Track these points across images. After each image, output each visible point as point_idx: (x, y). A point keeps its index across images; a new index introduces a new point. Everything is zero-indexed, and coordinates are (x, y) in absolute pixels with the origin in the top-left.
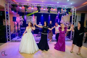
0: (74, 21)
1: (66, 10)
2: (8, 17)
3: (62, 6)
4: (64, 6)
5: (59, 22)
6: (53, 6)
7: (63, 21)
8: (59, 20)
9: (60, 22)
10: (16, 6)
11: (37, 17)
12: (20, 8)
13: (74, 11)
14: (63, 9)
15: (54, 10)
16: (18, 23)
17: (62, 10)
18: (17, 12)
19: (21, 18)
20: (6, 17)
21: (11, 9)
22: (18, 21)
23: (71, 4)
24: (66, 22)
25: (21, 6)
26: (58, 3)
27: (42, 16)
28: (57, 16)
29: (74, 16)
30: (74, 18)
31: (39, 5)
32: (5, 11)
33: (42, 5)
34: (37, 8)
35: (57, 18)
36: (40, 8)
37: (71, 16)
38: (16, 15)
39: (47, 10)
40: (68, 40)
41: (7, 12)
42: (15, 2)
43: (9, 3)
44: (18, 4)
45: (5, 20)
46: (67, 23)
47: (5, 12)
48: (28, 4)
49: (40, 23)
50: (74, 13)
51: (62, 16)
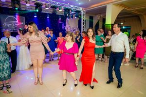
0: (84, 27)
1: (75, 11)
13: (84, 15)
14: (72, 11)
23: (80, 4)
28: (60, 19)
29: (84, 20)
34: (35, 4)
35: (60, 22)
46: (74, 30)
51: (68, 19)
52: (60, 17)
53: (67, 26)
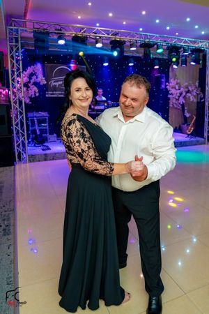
1: (192, 50)
4: (186, 42)
5: (163, 86)
7: (177, 84)
8: (164, 80)
9: (166, 86)
14: (184, 51)
15: (160, 51)
23: (203, 33)
24: (187, 87)
26: (168, 28)
27: (106, 64)
28: (156, 67)
32: (7, 56)
37: (200, 69)
39: (142, 50)
40: (198, 141)
44: (52, 30)
46: (188, 92)
51: (175, 66)
52: (157, 61)
53: (173, 82)
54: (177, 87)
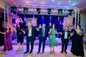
0: (77, 23)
2: (7, 19)
3: (63, 7)
4: (66, 8)
6: (54, 7)
7: (66, 23)
8: (61, 22)
9: (62, 24)
10: (16, 8)
11: (37, 19)
12: (20, 10)
13: (77, 13)
14: (65, 11)
16: (17, 25)
17: (63, 11)
18: (17, 14)
19: (21, 20)
20: (5, 19)
21: (10, 11)
22: (17, 23)
24: (69, 24)
25: (21, 8)
27: (43, 18)
28: (59, 18)
30: (77, 20)
31: (38, 6)
33: (42, 7)
35: (59, 20)
36: (40, 9)
37: (73, 18)
38: (16, 17)
39: (47, 11)
41: (6, 14)
42: (15, 4)
43: (9, 5)
45: (4, 22)
46: (70, 26)
47: (5, 14)
48: (27, 6)
49: (40, 25)
50: (77, 15)
51: (65, 18)
54: (66, 24)
